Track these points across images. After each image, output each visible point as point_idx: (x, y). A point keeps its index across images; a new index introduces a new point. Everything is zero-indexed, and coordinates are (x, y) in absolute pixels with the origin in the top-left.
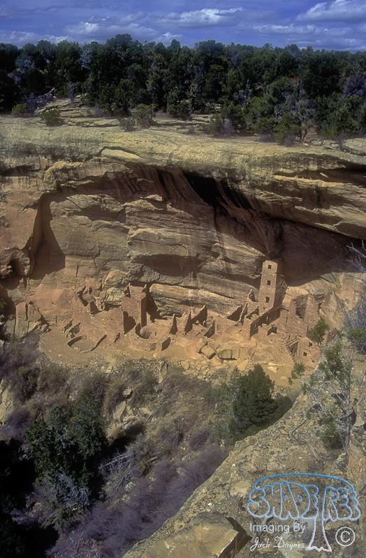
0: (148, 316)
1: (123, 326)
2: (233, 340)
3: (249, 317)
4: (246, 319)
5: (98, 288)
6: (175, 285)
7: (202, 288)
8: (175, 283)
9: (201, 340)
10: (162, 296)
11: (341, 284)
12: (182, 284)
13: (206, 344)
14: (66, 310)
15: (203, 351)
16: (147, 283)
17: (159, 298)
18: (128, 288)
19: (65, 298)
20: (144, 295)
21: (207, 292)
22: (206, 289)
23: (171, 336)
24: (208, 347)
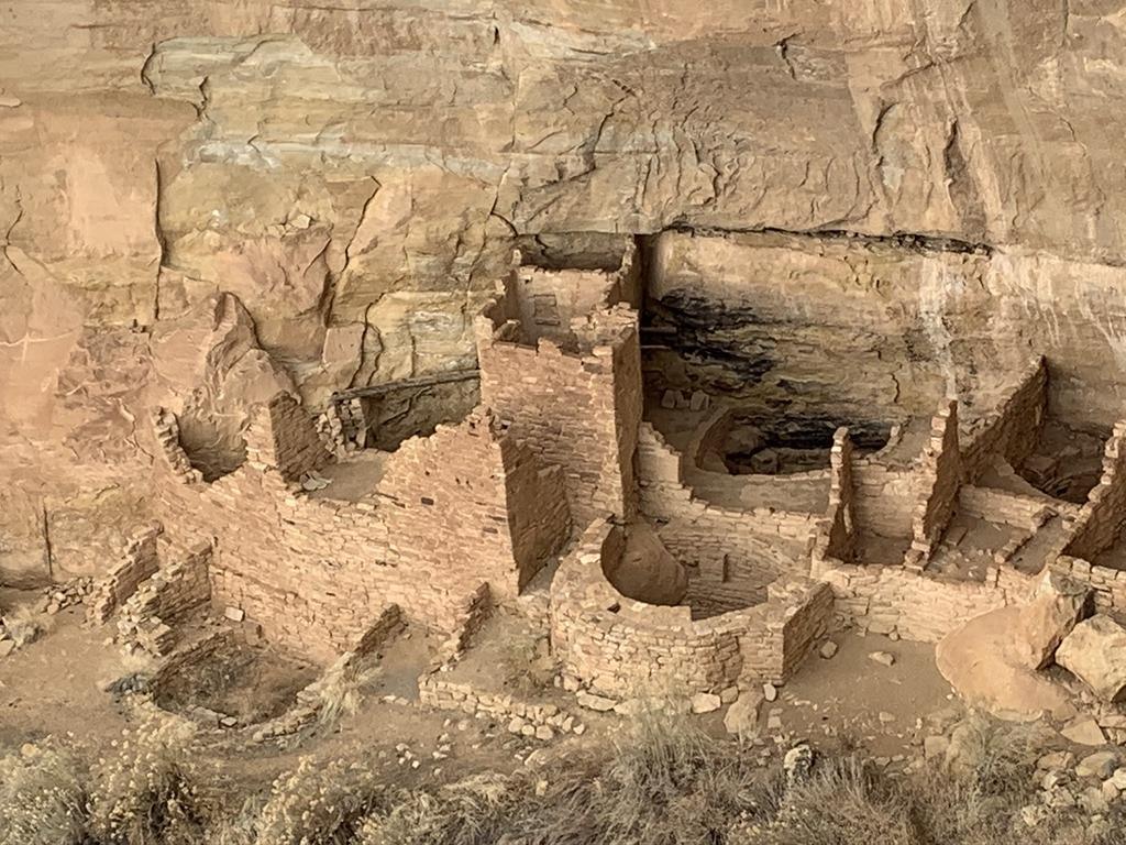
0: (666, 463)
1: (505, 539)
5: (308, 301)
6: (823, 234)
7: (1015, 236)
8: (823, 219)
9: (1045, 586)
10: (739, 317)
12: (876, 226)
13: (1088, 610)
14: (106, 472)
15: (1067, 655)
16: (639, 239)
17: (722, 336)
18: (511, 282)
19: (95, 388)
20: (625, 318)
21: (1052, 262)
22: (1041, 242)
23: (834, 575)
24: (1098, 628)
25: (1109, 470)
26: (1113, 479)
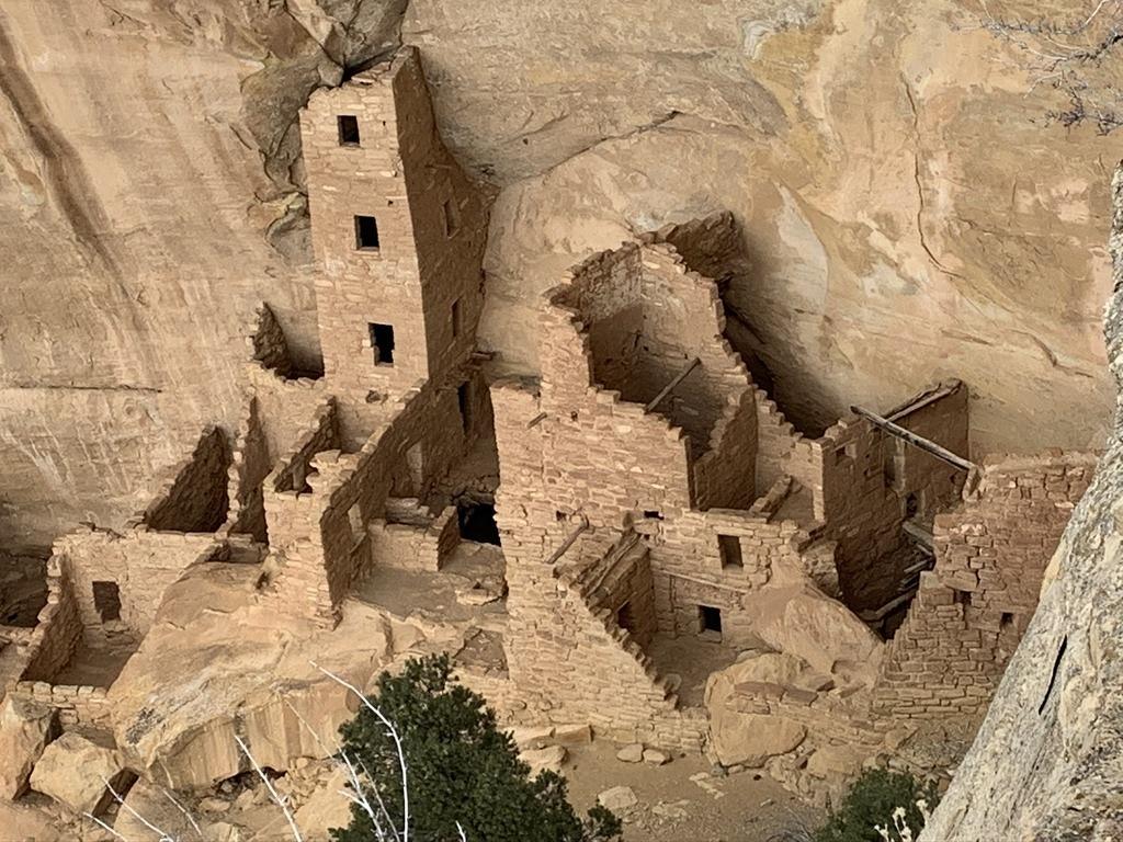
2: (230, 653)
3: (296, 480)
4: (276, 504)
9: (9, 714)
11: (825, 128)
24: (67, 746)
25: (55, 589)
26: (61, 596)
